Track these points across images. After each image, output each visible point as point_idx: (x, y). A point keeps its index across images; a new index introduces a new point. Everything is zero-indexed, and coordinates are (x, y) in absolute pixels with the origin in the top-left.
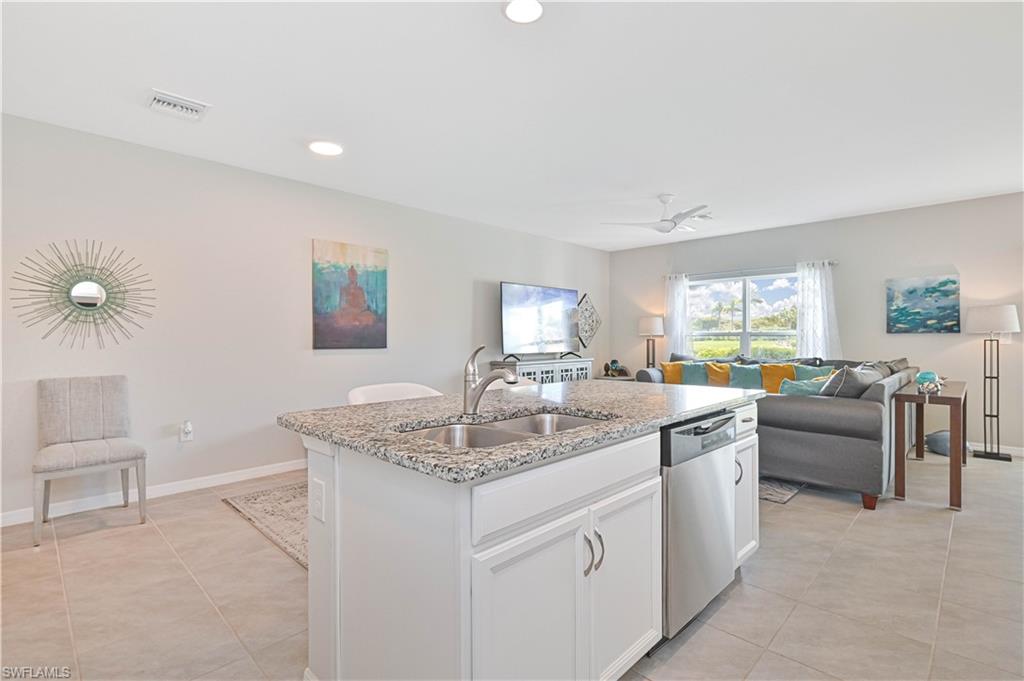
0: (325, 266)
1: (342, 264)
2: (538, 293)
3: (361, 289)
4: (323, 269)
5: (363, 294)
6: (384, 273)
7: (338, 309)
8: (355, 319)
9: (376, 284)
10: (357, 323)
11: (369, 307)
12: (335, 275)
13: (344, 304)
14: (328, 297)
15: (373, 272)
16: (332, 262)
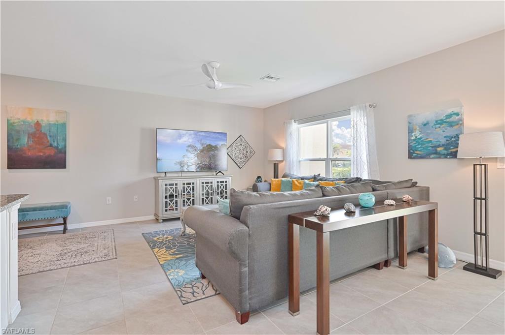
0: (16, 121)
1: (29, 119)
2: (190, 135)
3: (45, 134)
4: (14, 123)
5: (47, 137)
6: (64, 125)
7: (26, 146)
8: (40, 152)
9: (57, 131)
10: (42, 154)
11: (51, 145)
12: (24, 126)
13: (31, 143)
14: (18, 139)
15: (55, 124)
16: (21, 119)
